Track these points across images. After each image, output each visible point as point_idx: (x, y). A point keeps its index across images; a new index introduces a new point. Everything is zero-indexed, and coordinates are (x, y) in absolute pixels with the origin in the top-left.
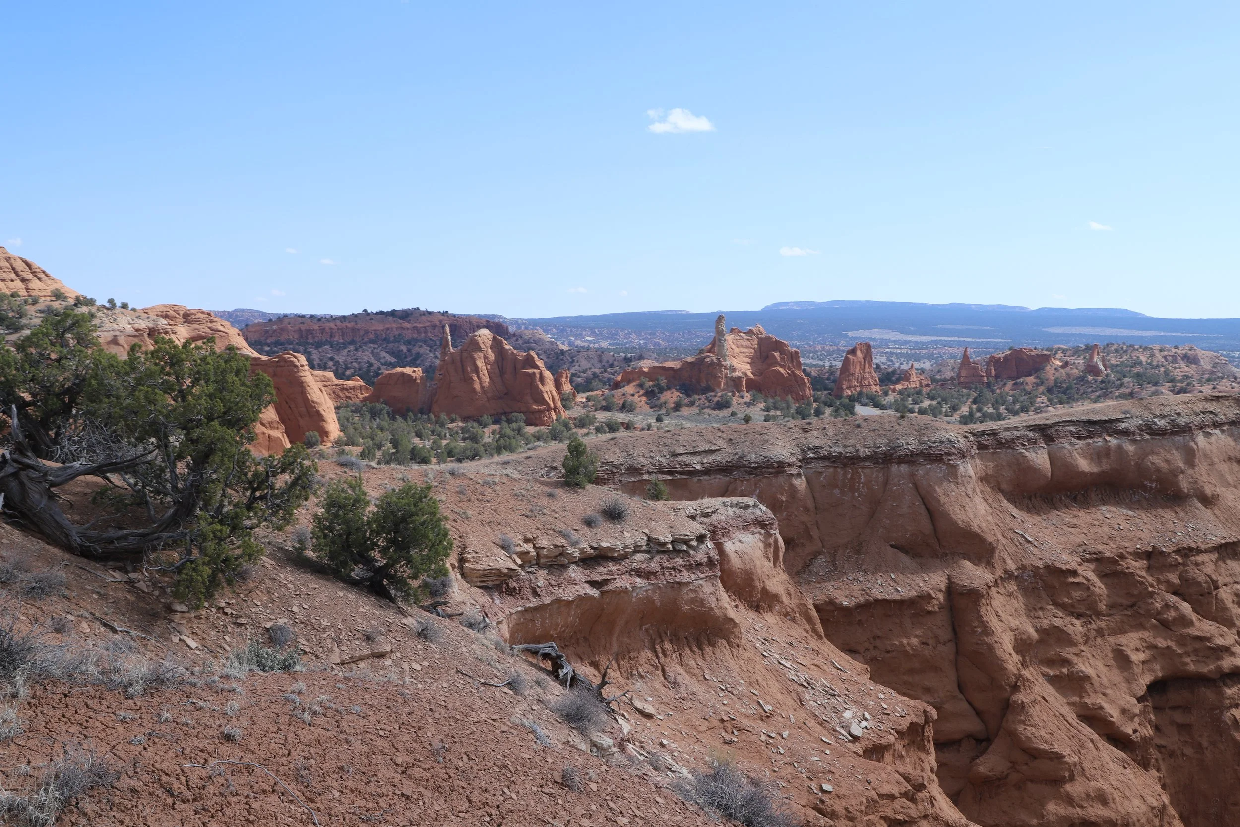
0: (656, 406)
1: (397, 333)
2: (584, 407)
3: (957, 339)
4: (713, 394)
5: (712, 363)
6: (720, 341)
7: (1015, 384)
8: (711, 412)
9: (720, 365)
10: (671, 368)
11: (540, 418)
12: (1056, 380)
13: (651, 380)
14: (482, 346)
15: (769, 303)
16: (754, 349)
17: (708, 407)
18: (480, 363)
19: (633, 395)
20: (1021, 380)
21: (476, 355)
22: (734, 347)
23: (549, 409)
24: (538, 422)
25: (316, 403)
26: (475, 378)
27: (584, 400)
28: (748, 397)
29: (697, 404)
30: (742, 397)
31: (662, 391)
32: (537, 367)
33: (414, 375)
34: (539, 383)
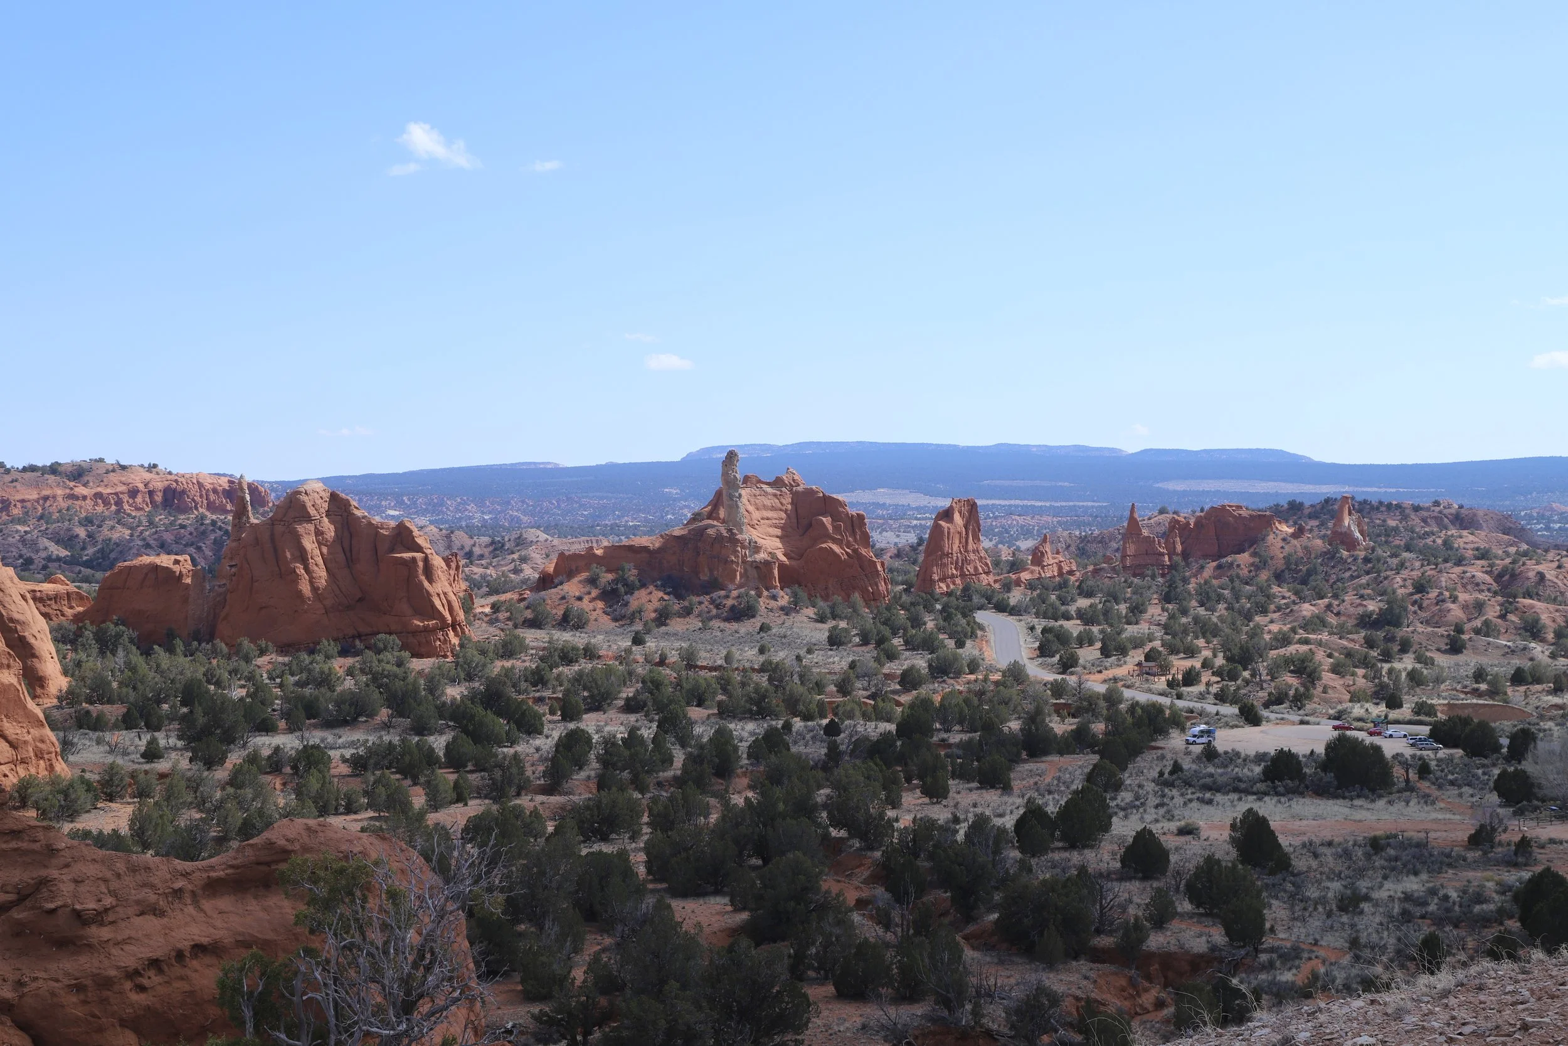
0: (623, 617)
1: (64, 505)
2: (491, 622)
3: (1018, 502)
4: (722, 593)
5: (719, 537)
6: (731, 497)
7: (1219, 567)
8: (723, 625)
9: (733, 540)
10: (645, 549)
11: (428, 643)
12: (1287, 559)
13: (609, 571)
14: (312, 511)
15: (695, 448)
16: (786, 511)
17: (717, 617)
18: (309, 544)
19: (580, 599)
20: (1229, 559)
21: (300, 529)
22: (751, 508)
23: (444, 626)
24: (423, 650)
25: (18, 622)
26: (300, 570)
27: (487, 610)
28: (784, 599)
29: (696, 611)
30: (774, 598)
31: (631, 589)
32: (419, 549)
33: (176, 568)
34: (423, 578)
